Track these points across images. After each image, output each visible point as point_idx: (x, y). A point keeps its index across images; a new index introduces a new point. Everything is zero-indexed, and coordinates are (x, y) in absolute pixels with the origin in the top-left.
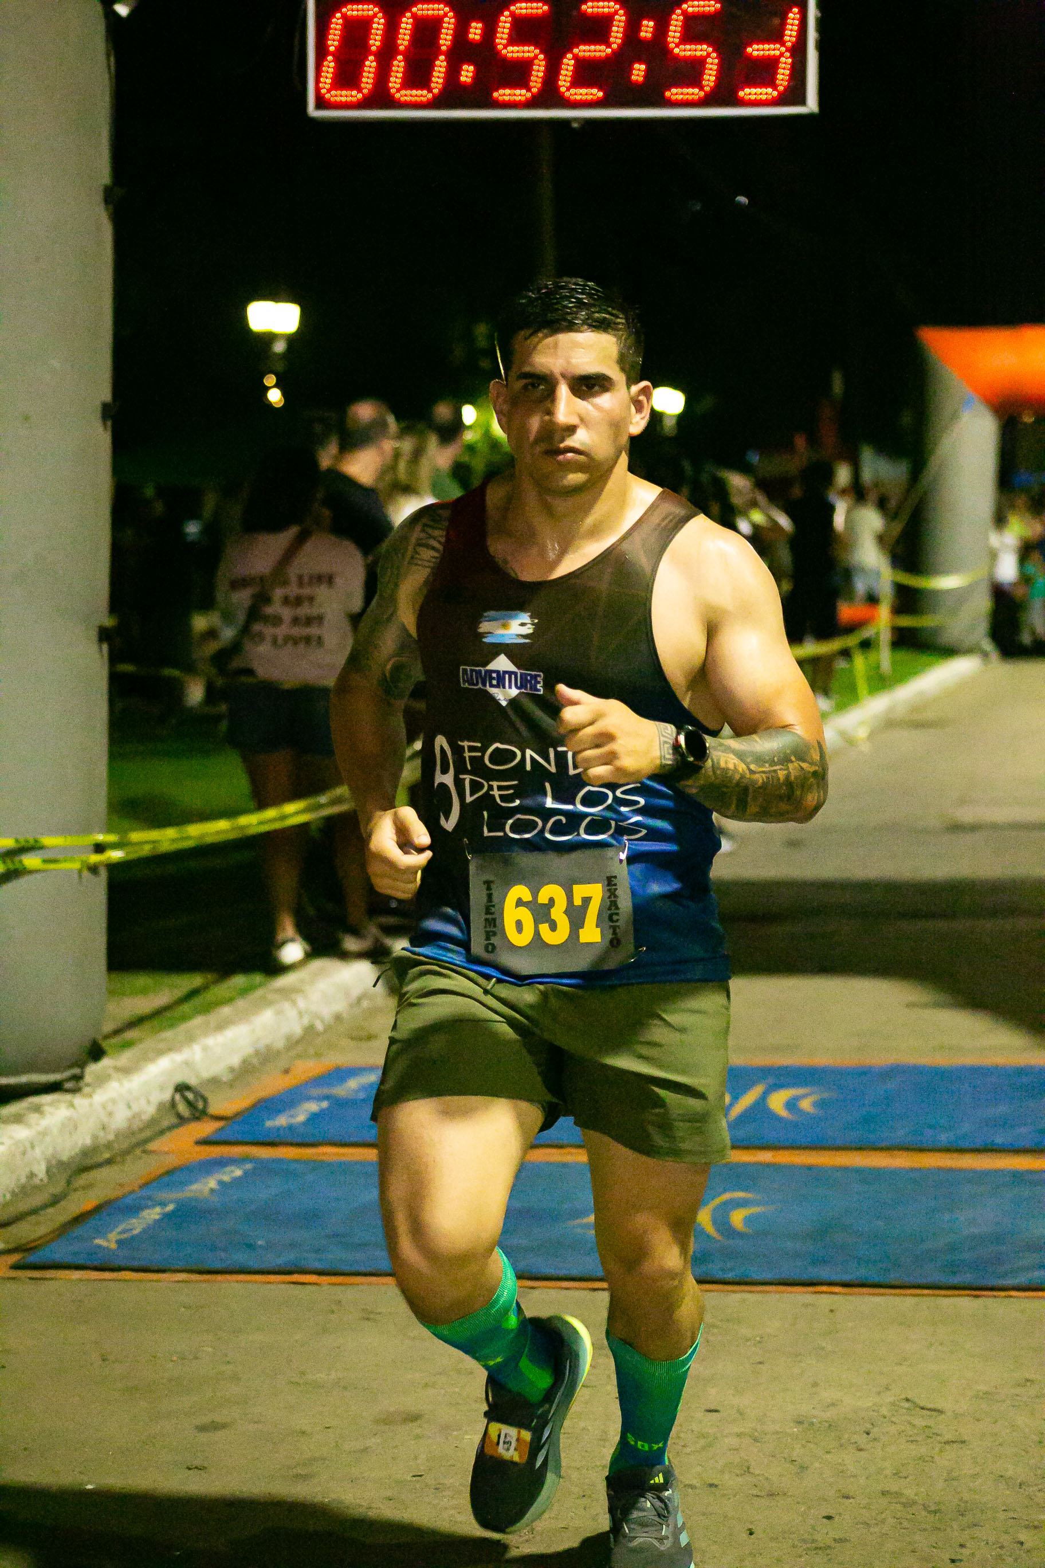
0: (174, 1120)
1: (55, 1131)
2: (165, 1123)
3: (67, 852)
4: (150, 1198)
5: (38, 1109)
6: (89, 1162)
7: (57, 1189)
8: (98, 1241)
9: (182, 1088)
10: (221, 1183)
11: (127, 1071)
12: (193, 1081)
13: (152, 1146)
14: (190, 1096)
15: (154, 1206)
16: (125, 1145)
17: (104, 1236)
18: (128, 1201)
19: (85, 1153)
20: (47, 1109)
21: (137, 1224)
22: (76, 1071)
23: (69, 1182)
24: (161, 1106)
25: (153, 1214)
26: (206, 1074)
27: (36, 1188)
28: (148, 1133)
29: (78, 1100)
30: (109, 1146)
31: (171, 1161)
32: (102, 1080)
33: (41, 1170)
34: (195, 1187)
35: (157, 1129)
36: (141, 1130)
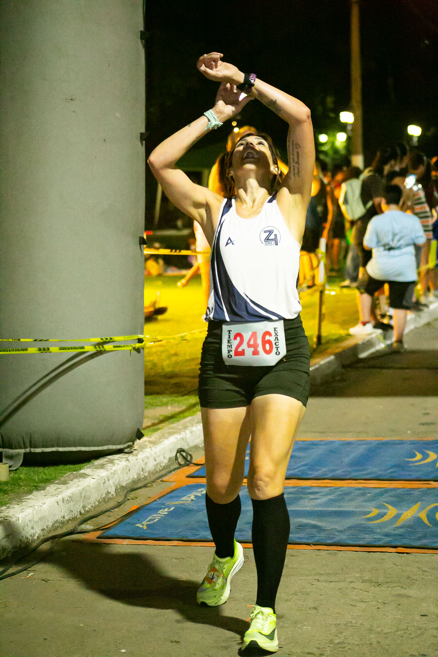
0: (177, 466)
1: (119, 472)
2: (172, 468)
3: (126, 343)
4: (163, 504)
5: (112, 462)
6: (136, 486)
7: (120, 499)
8: (139, 525)
9: (180, 451)
10: (196, 497)
11: (154, 443)
12: (186, 448)
13: (164, 479)
14: (184, 454)
15: (165, 508)
16: (153, 478)
17: (141, 523)
18: (152, 505)
19: (134, 482)
20: (116, 462)
21: (156, 517)
22: (130, 443)
23: (126, 497)
24: (170, 459)
25: (164, 512)
26: (192, 444)
27: (110, 499)
28: (163, 472)
29: (131, 457)
30: (145, 478)
31: (173, 486)
32: (142, 448)
33: (112, 491)
34: (184, 498)
35: (169, 470)
36: (161, 471)
